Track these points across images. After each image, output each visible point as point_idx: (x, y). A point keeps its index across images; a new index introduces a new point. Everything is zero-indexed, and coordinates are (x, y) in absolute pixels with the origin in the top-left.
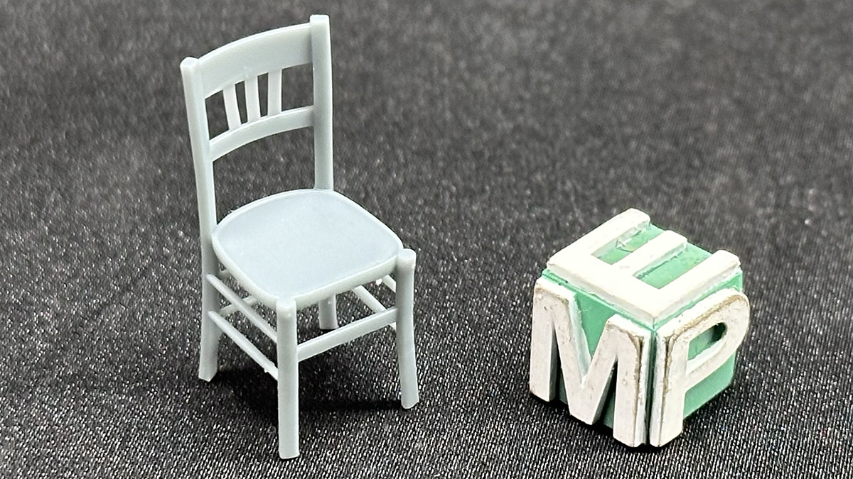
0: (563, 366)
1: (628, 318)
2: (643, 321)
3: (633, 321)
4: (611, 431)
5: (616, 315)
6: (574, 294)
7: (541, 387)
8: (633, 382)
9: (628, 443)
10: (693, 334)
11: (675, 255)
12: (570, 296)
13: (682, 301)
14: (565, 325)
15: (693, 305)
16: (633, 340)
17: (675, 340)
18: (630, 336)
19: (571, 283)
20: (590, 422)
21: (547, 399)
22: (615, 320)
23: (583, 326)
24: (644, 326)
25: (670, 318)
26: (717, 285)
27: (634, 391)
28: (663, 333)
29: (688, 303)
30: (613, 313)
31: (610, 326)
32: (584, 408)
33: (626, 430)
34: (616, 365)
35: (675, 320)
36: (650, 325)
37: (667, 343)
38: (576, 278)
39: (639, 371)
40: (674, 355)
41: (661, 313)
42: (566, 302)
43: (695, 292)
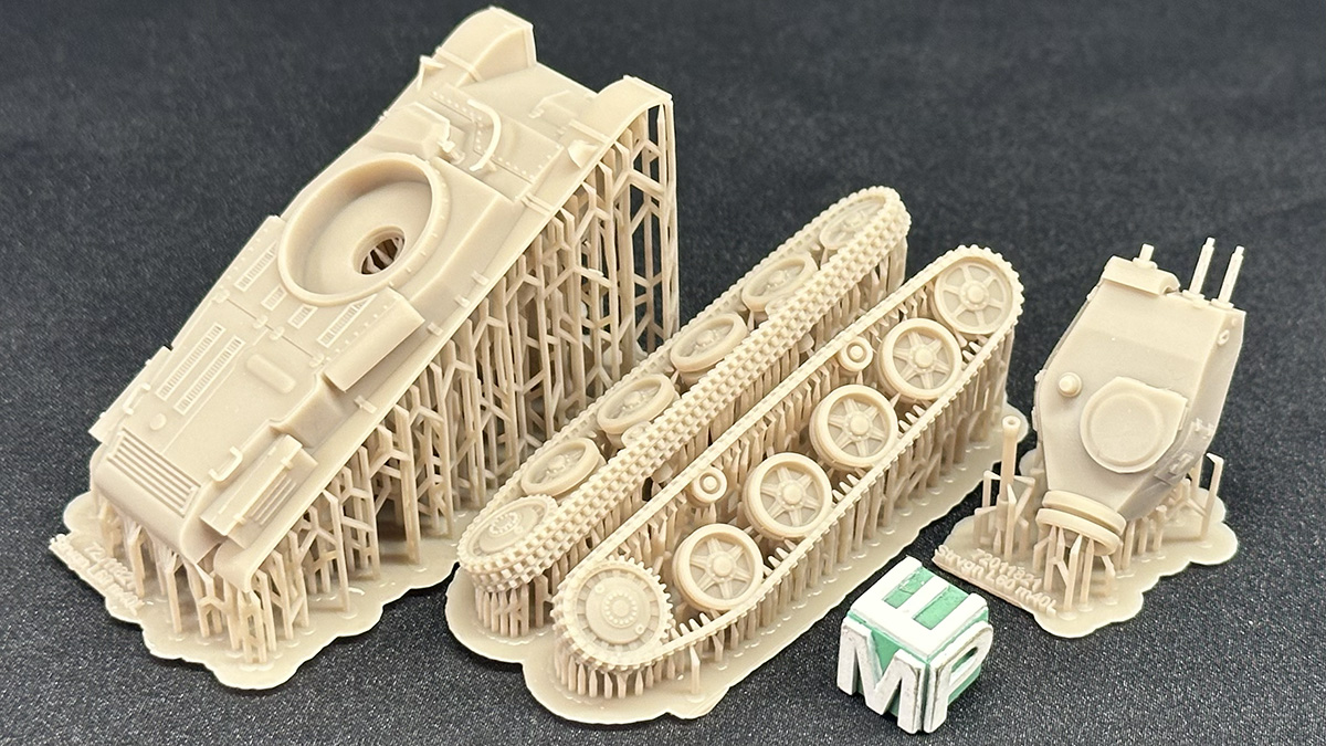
0: (862, 675)
1: (909, 653)
2: (920, 656)
3: (913, 655)
4: (895, 719)
5: (900, 650)
6: (870, 631)
7: (845, 683)
8: (913, 696)
9: (910, 731)
10: (956, 660)
11: (942, 596)
12: (867, 633)
13: (946, 638)
14: (864, 651)
15: (955, 641)
16: (912, 669)
17: (942, 668)
19: (868, 623)
20: (881, 713)
21: (850, 693)
22: (899, 654)
23: (877, 651)
24: (921, 660)
25: (939, 652)
26: (970, 622)
27: (913, 701)
28: (934, 665)
29: (951, 639)
30: (898, 648)
31: (897, 659)
32: (877, 702)
33: (907, 721)
34: (900, 682)
35: (942, 653)
36: (925, 659)
37: (937, 673)
38: (871, 621)
39: (917, 689)
40: (941, 678)
42: (865, 638)
43: (955, 632)
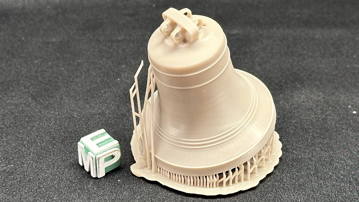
0: (83, 159)
3: (93, 153)
4: (90, 173)
5: (90, 152)
7: (81, 162)
8: (92, 165)
10: (105, 157)
13: (103, 150)
15: (106, 151)
17: (100, 158)
18: (91, 157)
19: (84, 144)
20: (88, 171)
21: (82, 165)
22: (89, 153)
23: (85, 153)
24: (94, 155)
25: (100, 153)
28: (97, 157)
29: (105, 151)
32: (87, 168)
33: (93, 174)
34: (90, 161)
36: (95, 155)
37: (98, 159)
39: (93, 163)
40: (100, 161)
41: (97, 153)
